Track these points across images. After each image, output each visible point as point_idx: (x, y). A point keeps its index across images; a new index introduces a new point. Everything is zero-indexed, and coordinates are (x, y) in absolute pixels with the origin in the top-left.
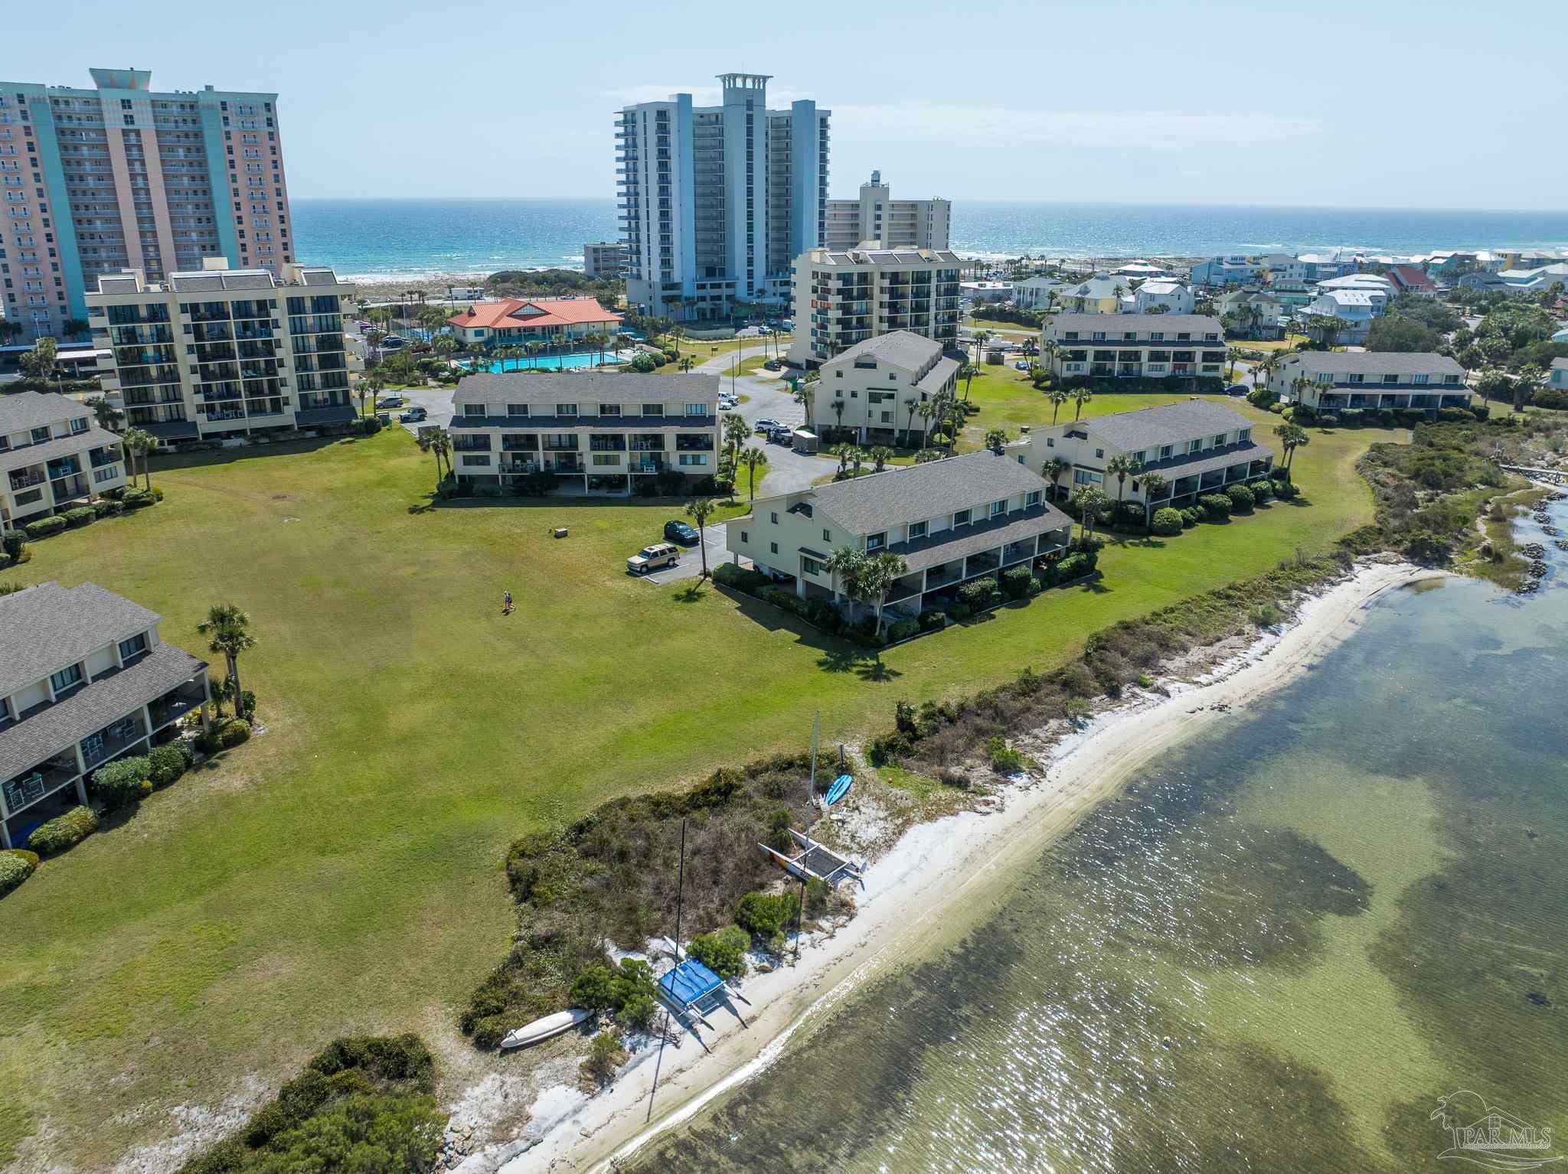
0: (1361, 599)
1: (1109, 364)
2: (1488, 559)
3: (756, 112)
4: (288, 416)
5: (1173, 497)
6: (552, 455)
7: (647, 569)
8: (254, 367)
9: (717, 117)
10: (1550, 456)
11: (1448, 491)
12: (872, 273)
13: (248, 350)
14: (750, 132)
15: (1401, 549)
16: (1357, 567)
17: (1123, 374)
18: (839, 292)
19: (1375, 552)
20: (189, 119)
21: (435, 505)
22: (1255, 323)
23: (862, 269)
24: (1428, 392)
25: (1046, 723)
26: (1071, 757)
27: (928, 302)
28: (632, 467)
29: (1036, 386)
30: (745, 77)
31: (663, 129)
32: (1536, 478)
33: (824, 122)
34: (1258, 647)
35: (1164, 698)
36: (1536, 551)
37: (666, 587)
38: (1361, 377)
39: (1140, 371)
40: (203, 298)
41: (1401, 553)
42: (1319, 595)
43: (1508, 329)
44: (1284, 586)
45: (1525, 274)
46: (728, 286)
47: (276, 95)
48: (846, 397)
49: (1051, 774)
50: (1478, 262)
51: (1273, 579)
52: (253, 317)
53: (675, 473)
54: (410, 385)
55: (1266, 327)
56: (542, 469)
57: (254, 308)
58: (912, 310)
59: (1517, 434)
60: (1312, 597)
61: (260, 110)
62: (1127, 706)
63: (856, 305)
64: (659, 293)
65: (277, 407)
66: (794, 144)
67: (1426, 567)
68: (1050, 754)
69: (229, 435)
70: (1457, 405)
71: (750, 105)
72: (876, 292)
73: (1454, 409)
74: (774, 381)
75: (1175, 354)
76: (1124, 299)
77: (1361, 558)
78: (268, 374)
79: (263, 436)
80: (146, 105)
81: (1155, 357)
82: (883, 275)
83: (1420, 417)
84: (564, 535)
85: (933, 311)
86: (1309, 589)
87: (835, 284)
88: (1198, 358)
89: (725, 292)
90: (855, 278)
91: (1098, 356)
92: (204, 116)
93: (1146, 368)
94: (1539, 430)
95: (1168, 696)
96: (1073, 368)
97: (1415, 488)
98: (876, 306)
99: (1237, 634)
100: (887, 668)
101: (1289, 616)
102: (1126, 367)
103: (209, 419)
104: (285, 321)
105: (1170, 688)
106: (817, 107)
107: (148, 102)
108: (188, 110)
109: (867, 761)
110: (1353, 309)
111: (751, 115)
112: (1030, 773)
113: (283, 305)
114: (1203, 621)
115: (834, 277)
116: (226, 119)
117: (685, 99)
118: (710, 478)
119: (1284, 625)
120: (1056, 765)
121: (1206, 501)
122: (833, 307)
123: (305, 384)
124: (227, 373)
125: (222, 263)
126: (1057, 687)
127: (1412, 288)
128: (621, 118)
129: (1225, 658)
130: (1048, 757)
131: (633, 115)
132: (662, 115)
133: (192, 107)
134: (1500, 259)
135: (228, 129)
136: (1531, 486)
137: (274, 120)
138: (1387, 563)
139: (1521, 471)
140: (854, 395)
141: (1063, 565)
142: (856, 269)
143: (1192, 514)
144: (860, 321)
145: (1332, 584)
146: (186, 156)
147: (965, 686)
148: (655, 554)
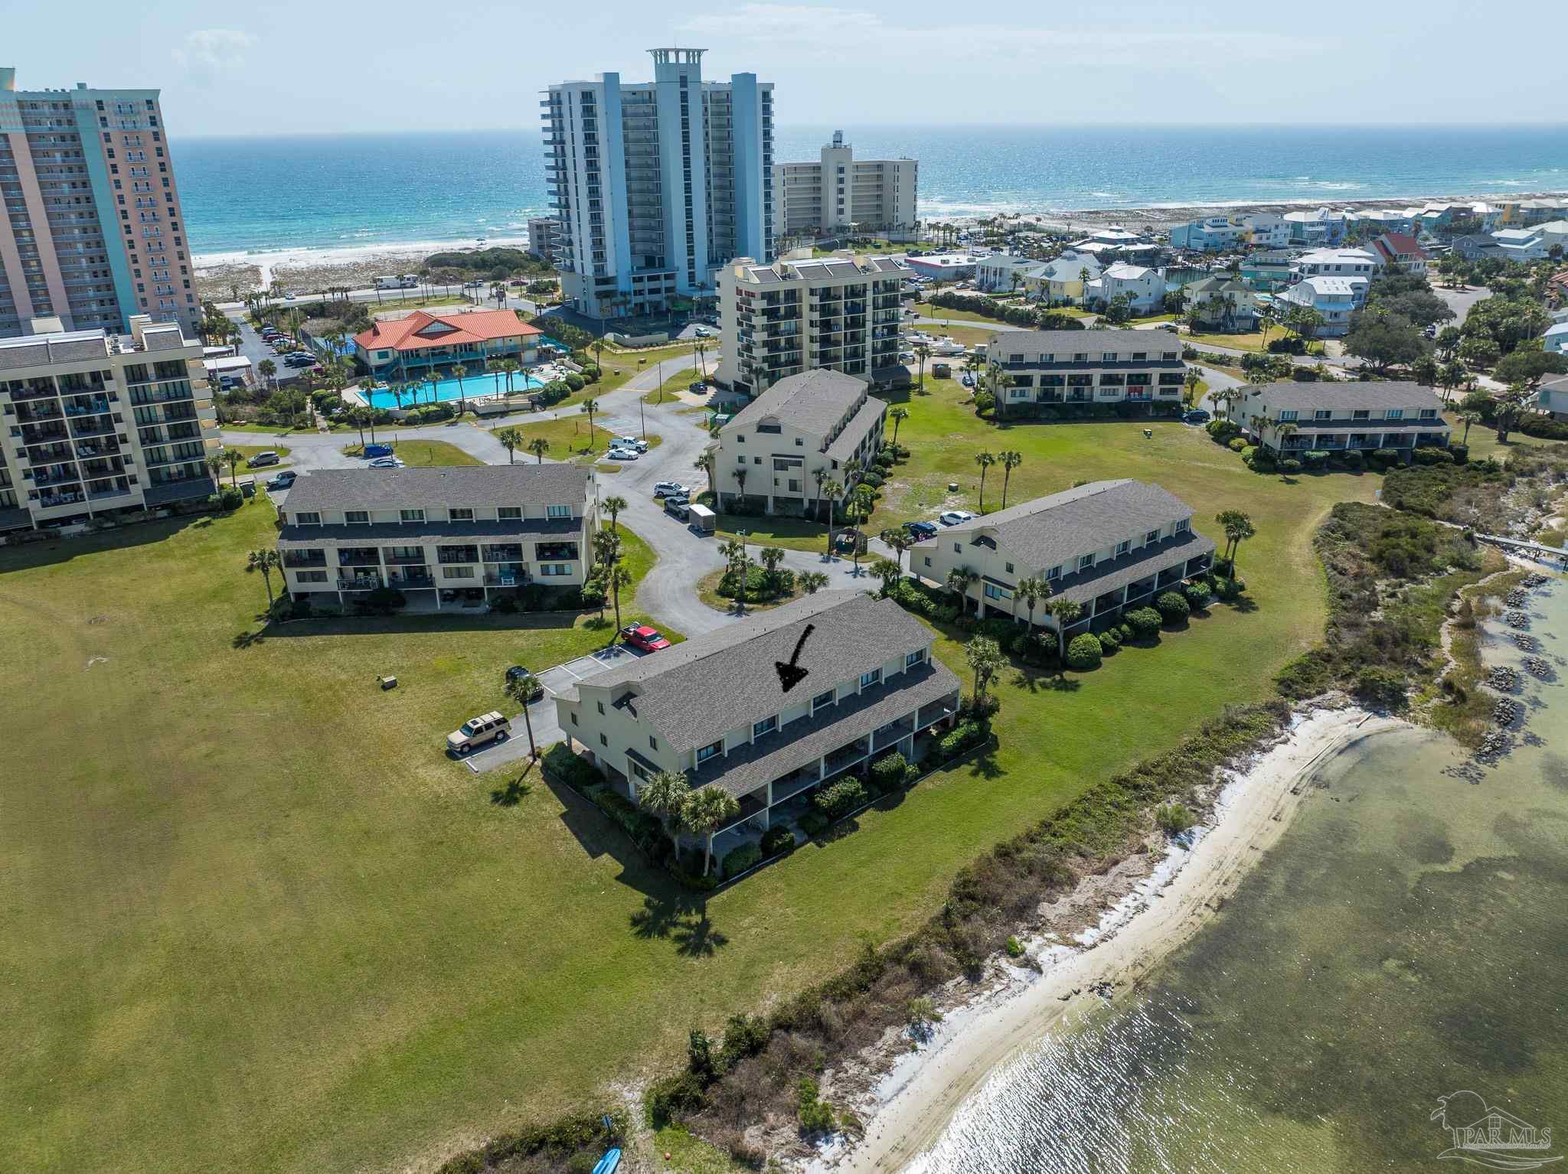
0: (1292, 774)
1: (1057, 389)
2: (1449, 698)
3: (690, 88)
4: (136, 495)
5: (1093, 616)
6: (399, 568)
7: (470, 749)
8: (95, 445)
9: (650, 93)
10: (1532, 512)
11: (1413, 580)
12: (800, 290)
13: (84, 427)
14: (685, 110)
15: (1350, 687)
16: (1296, 718)
17: (1073, 399)
18: (764, 312)
19: (1319, 693)
20: (64, 120)
21: (266, 633)
22: (1228, 312)
23: (789, 285)
24: (1402, 430)
25: (881, 1035)
26: (903, 1095)
27: (864, 316)
28: (489, 578)
29: (979, 414)
30: (677, 51)
31: (588, 111)
32: (1513, 551)
33: (766, 96)
34: (1162, 870)
35: (1035, 975)
36: (1506, 680)
37: (485, 776)
38: (1328, 414)
39: (1092, 396)
40: (25, 374)
41: (1350, 693)
42: (1244, 771)
43: (1498, 324)
44: (1203, 762)
45: (1522, 234)
46: (667, 277)
47: (157, 92)
48: (750, 462)
49: (872, 1131)
50: (1475, 215)
51: (1192, 750)
52: (87, 389)
53: (537, 585)
54: (298, 428)
55: (1240, 318)
56: (386, 584)
57: (88, 380)
58: (847, 326)
59: (1497, 484)
60: (1238, 777)
61: (141, 108)
62: (987, 993)
63: (783, 325)
64: (593, 288)
65: (123, 486)
66: (735, 119)
67: (1377, 713)
68: (877, 1096)
69: (66, 521)
70: (1431, 445)
71: (684, 81)
72: (805, 310)
73: (1431, 450)
74: (698, 409)
75: (1130, 376)
76: (1091, 284)
77: (1303, 704)
78: (109, 451)
79: (108, 520)
80: (11, 106)
81: (1107, 380)
82: (812, 292)
83: (1392, 461)
84: (392, 685)
85: (869, 325)
86: (1235, 762)
87: (759, 304)
88: (1155, 380)
89: (664, 284)
90: (782, 296)
91: (1045, 380)
92: (80, 117)
93: (1098, 393)
94: (1522, 474)
95: (1041, 972)
96: (1018, 394)
97: (1376, 576)
98: (805, 325)
99: (1138, 852)
100: (712, 930)
101: (1202, 813)
102: (1077, 391)
103: (44, 505)
104: (124, 393)
105: (1043, 958)
106: (759, 80)
107: (15, 103)
108: (62, 110)
109: (646, 1119)
110: (1333, 299)
111: (686, 93)
112: (845, 1135)
113: (120, 374)
114: (1101, 830)
115: (758, 296)
116: (103, 119)
117: (612, 78)
118: (577, 589)
119: (1197, 829)
120: (882, 1113)
121: (1132, 620)
122: (759, 328)
123: (154, 459)
124: (63, 452)
125: (55, 323)
126: (902, 970)
127: (1401, 256)
128: (546, 98)
129: (1118, 896)
130: (873, 1101)
131: (559, 95)
132: (587, 96)
133: (66, 106)
134: (1498, 210)
135: (106, 130)
136: (1506, 566)
137: (157, 118)
138: (1331, 708)
139: (1498, 543)
140: (758, 461)
141: (948, 742)
142: (782, 287)
143: (1115, 637)
144: (789, 341)
145: (1264, 751)
146: (64, 161)
147: (794, 965)
148: (479, 731)
